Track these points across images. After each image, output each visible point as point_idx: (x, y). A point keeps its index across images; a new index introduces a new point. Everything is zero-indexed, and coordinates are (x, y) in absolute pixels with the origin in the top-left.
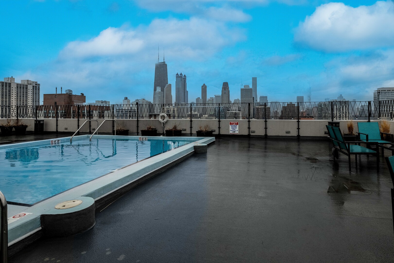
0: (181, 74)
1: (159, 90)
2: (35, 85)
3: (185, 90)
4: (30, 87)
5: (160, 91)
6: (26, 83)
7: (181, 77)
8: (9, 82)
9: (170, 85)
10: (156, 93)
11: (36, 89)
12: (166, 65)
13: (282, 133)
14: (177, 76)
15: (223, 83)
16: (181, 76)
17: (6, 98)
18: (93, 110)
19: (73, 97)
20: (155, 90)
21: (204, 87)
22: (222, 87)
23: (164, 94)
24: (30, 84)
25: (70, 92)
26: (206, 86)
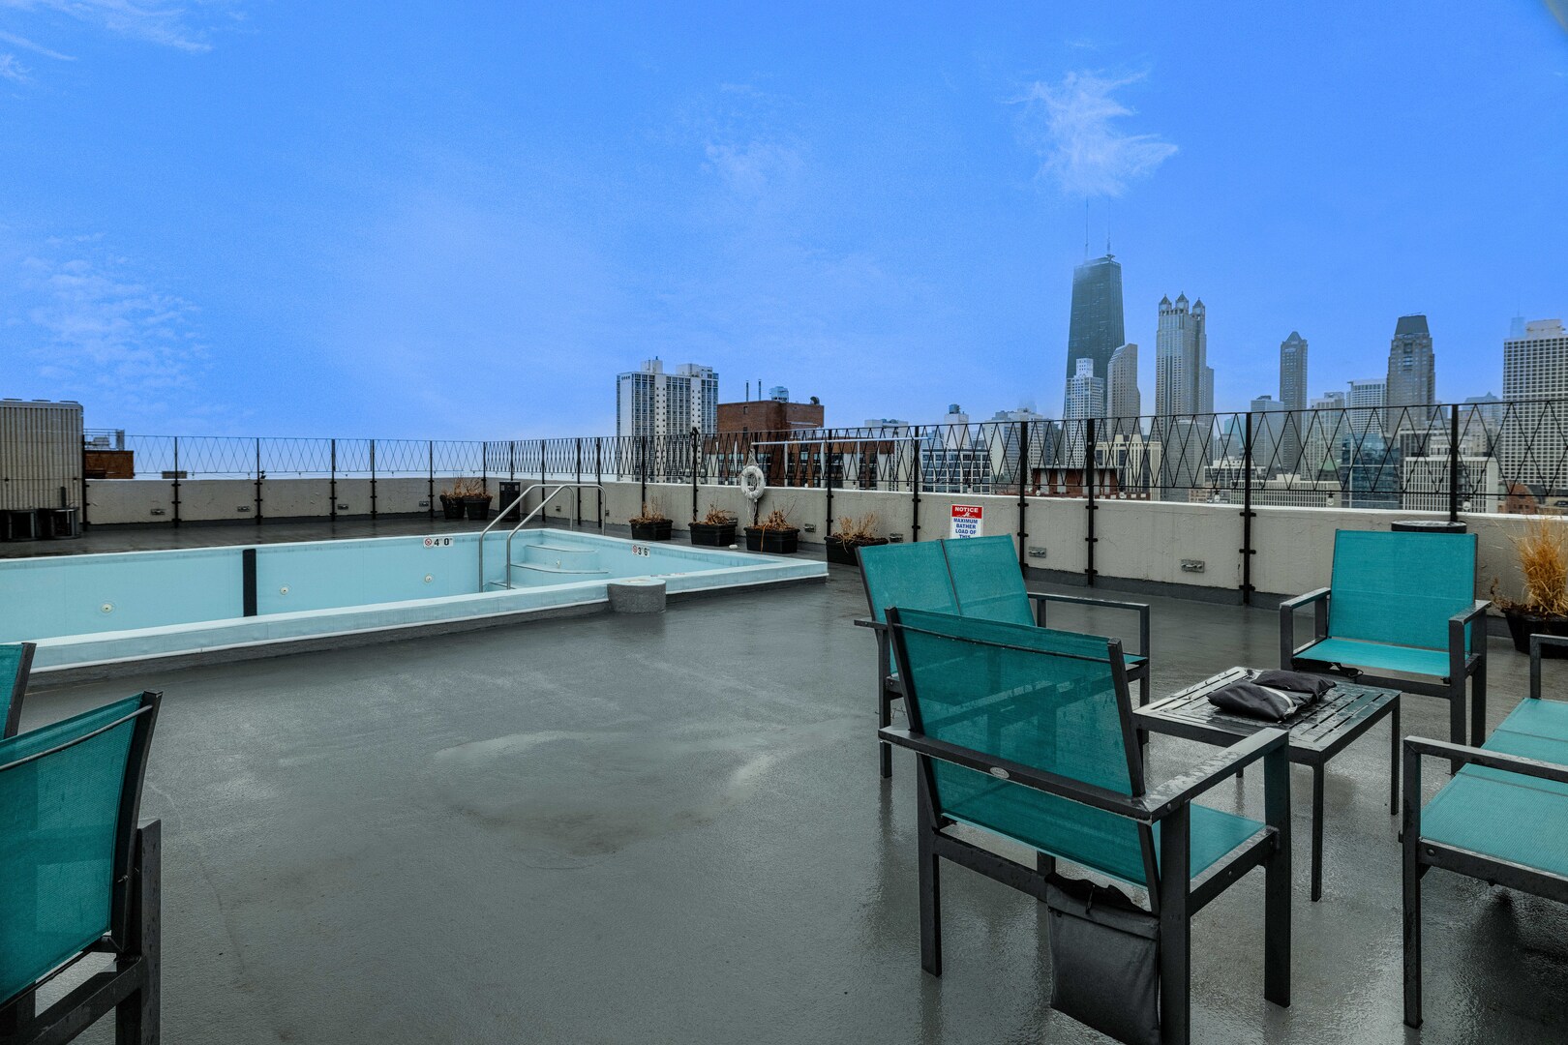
0: (1182, 298)
1: (1083, 372)
2: (707, 379)
3: (1197, 366)
4: (696, 385)
5: (1090, 375)
6: (687, 374)
7: (1182, 311)
8: (651, 372)
9: (1134, 348)
10: (1075, 383)
11: (709, 390)
12: (1118, 267)
13: (1165, 569)
14: (1164, 307)
15: (1400, 319)
16: (1182, 307)
17: (645, 419)
18: (842, 453)
19: (789, 411)
20: (1071, 371)
21: (1295, 346)
22: (1393, 342)
23: (1106, 385)
24: (697, 376)
25: (783, 396)
26: (1305, 341)
